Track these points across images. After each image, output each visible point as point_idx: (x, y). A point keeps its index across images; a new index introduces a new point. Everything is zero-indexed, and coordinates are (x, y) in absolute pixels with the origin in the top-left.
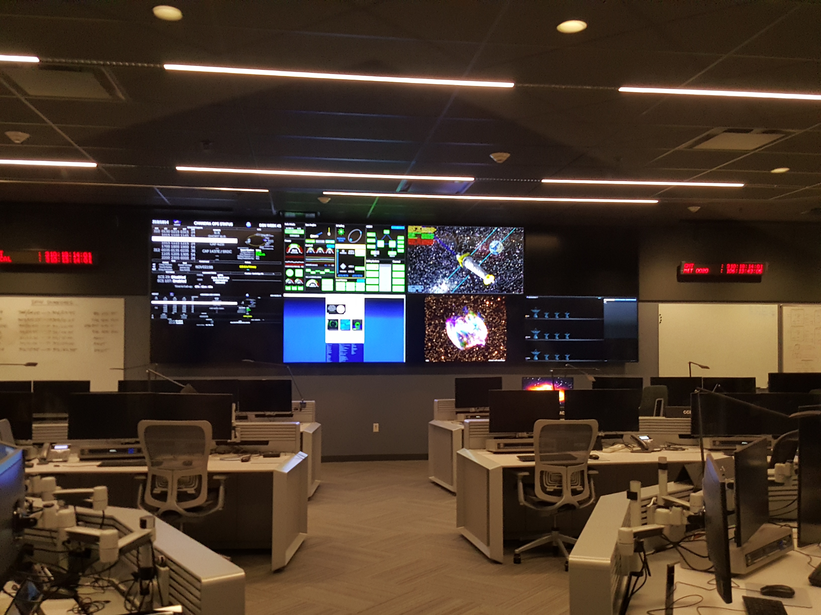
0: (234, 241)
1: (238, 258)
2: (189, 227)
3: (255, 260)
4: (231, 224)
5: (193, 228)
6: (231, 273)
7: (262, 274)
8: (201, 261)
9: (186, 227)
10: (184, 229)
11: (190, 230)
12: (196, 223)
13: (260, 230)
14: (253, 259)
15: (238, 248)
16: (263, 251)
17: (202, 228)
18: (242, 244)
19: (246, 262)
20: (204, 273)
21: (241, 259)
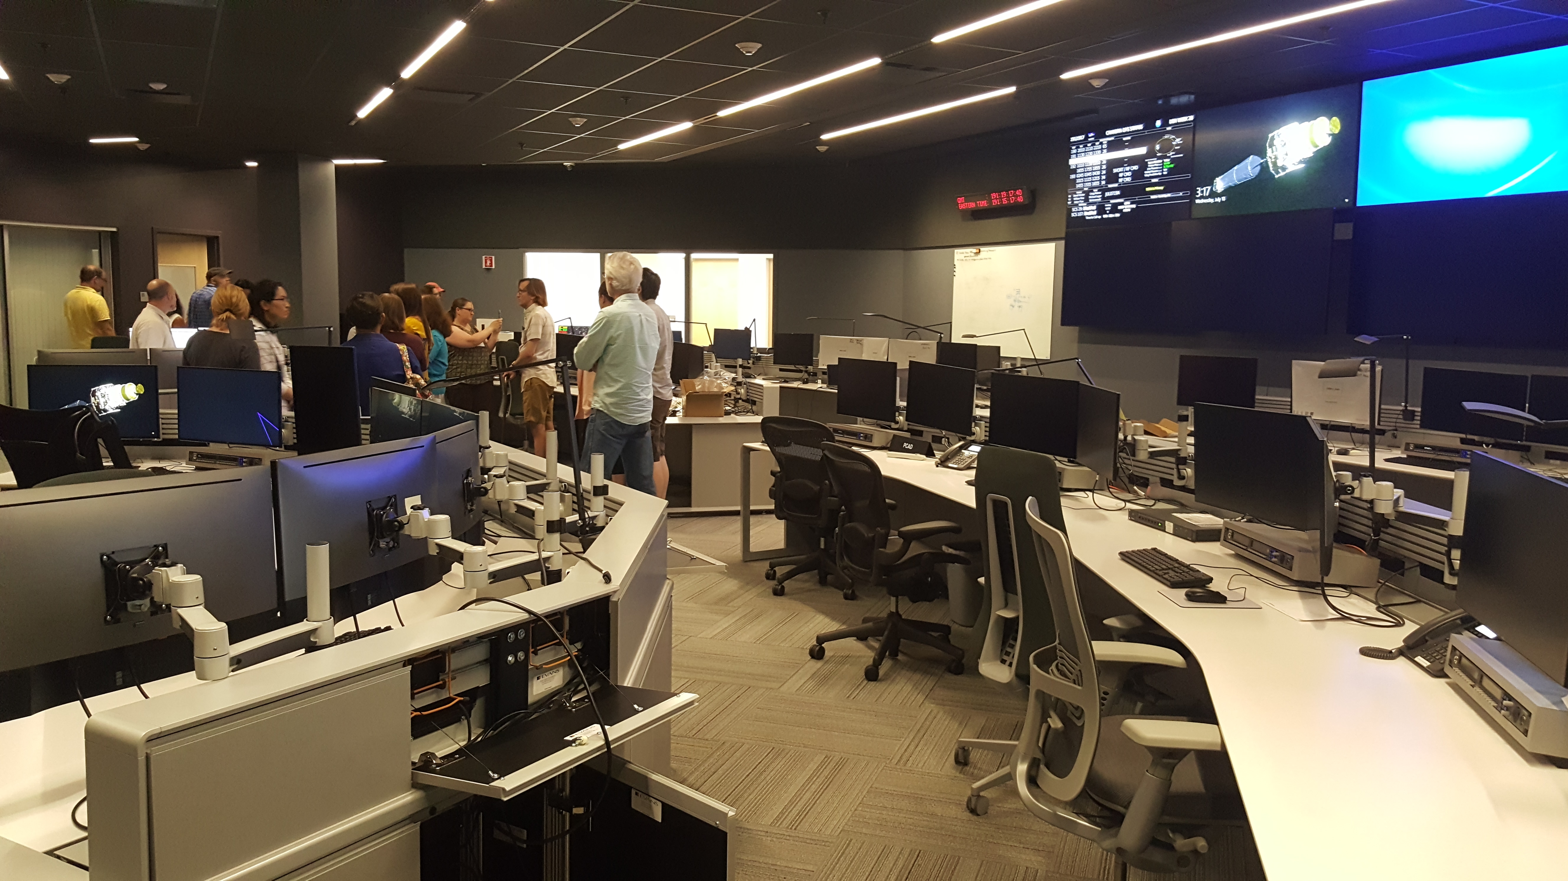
0: (1142, 151)
1: (1146, 175)
2: (1101, 140)
3: (1163, 175)
4: (1140, 127)
5: (1104, 140)
6: (1137, 199)
7: (1169, 195)
8: (1110, 186)
9: (1099, 141)
10: (1097, 143)
11: (1101, 143)
12: (1108, 133)
13: (1169, 128)
14: (1160, 174)
15: (1146, 160)
16: (1173, 161)
17: (1112, 138)
18: (1151, 154)
19: (1154, 180)
20: (1112, 201)
21: (1148, 176)
